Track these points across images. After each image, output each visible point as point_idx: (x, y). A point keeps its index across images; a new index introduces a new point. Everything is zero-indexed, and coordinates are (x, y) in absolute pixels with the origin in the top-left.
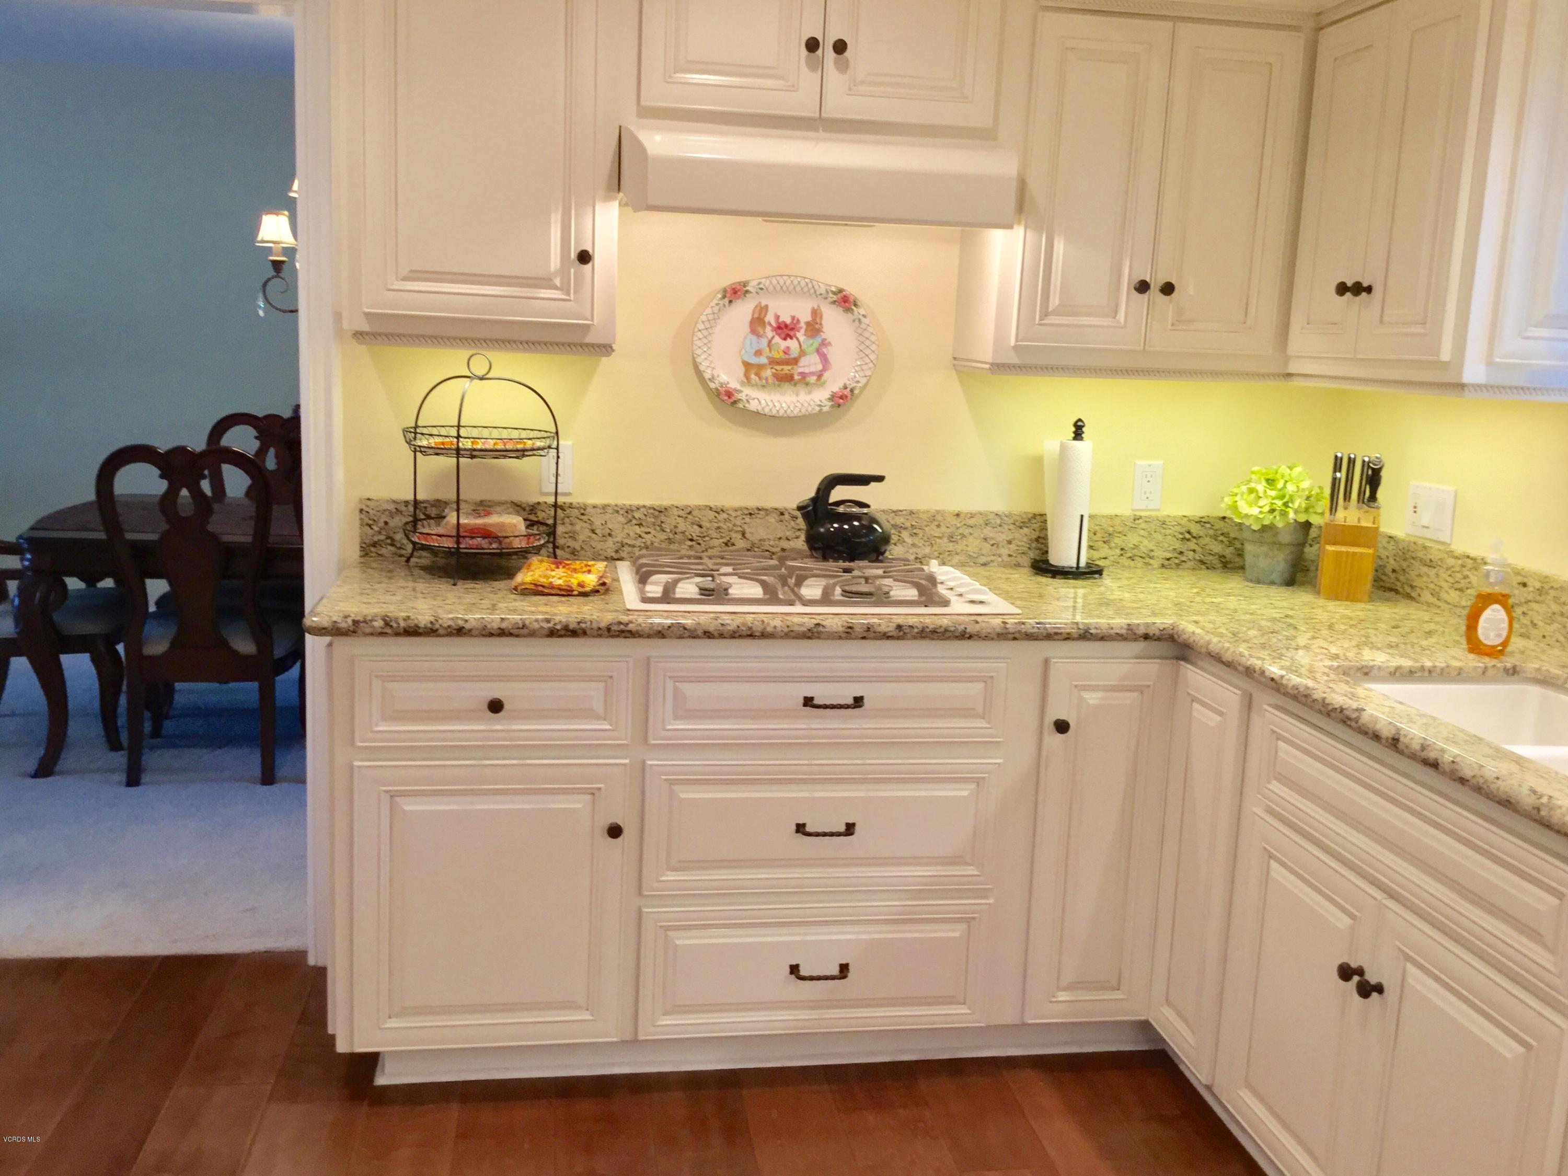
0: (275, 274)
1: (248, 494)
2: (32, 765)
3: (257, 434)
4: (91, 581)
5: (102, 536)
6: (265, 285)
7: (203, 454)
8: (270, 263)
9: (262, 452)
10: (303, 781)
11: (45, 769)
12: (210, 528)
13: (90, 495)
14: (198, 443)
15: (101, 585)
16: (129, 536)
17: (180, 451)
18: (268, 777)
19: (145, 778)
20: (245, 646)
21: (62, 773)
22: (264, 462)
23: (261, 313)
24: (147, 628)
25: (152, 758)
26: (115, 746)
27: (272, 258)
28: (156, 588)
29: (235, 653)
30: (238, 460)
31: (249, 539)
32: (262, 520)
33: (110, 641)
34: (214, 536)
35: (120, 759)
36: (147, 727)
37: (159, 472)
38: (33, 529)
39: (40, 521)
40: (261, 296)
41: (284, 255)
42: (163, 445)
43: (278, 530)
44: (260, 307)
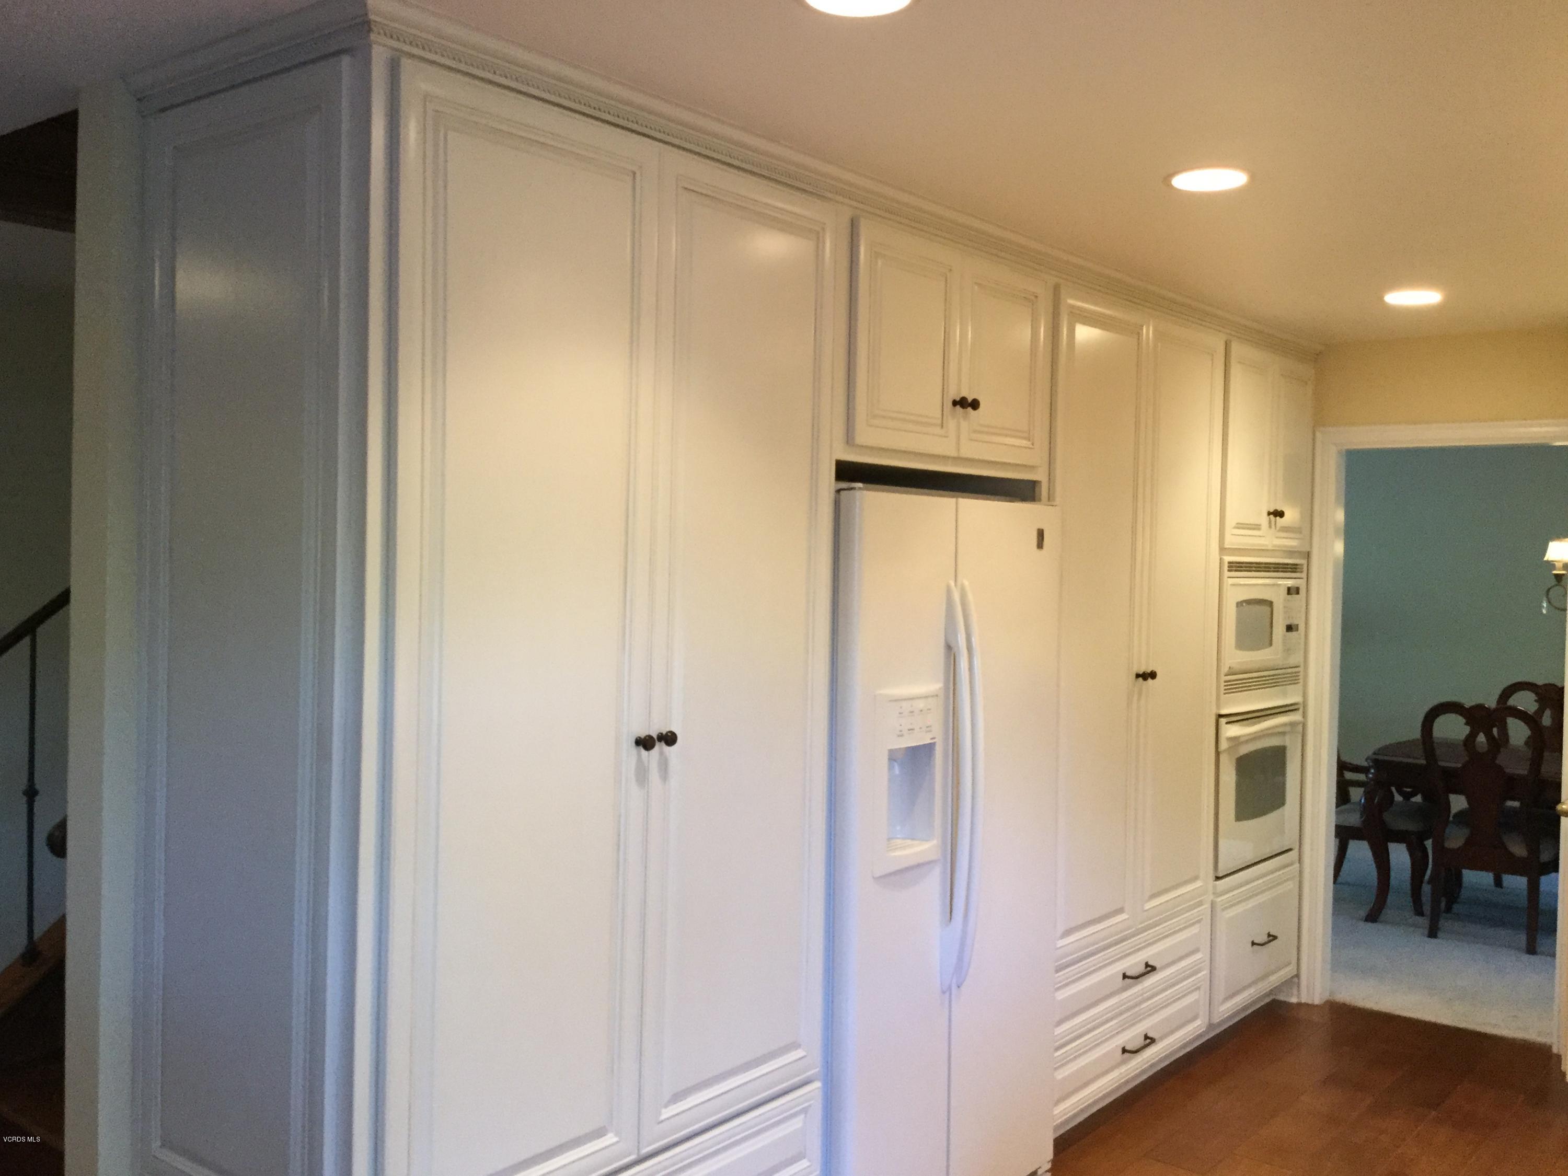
0: (1556, 583)
1: (1526, 743)
2: (1363, 913)
3: (1536, 698)
4: (1407, 796)
5: (1423, 762)
6: (1549, 590)
7: (1496, 710)
8: (1553, 577)
9: (1540, 712)
10: (1553, 955)
11: (1373, 917)
12: (1497, 762)
13: (1416, 734)
14: (1491, 703)
15: (1413, 799)
16: (1441, 764)
17: (1480, 707)
18: (1531, 950)
19: (1440, 934)
20: (1518, 849)
21: (1381, 922)
22: (1541, 717)
23: (1544, 611)
24: (1447, 830)
25: (1445, 923)
26: (1419, 912)
27: (1555, 572)
28: (1458, 803)
29: (1511, 855)
30: (1522, 715)
31: (1526, 772)
32: (1536, 762)
33: (1421, 837)
34: (1500, 769)
35: (1424, 922)
36: (1443, 905)
37: (1464, 721)
38: (1375, 754)
39: (1379, 750)
40: (1545, 598)
41: (1564, 570)
42: (1468, 704)
43: (1546, 769)
44: (1543, 607)
